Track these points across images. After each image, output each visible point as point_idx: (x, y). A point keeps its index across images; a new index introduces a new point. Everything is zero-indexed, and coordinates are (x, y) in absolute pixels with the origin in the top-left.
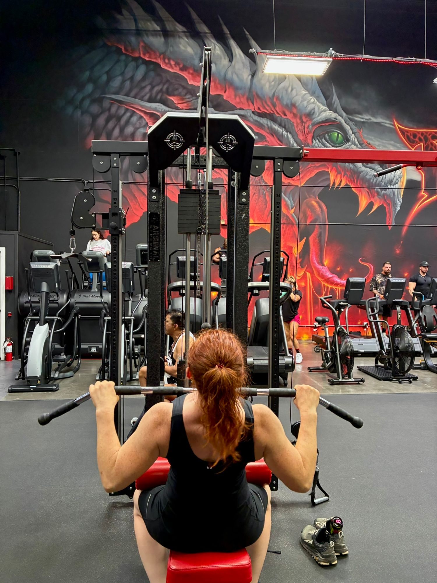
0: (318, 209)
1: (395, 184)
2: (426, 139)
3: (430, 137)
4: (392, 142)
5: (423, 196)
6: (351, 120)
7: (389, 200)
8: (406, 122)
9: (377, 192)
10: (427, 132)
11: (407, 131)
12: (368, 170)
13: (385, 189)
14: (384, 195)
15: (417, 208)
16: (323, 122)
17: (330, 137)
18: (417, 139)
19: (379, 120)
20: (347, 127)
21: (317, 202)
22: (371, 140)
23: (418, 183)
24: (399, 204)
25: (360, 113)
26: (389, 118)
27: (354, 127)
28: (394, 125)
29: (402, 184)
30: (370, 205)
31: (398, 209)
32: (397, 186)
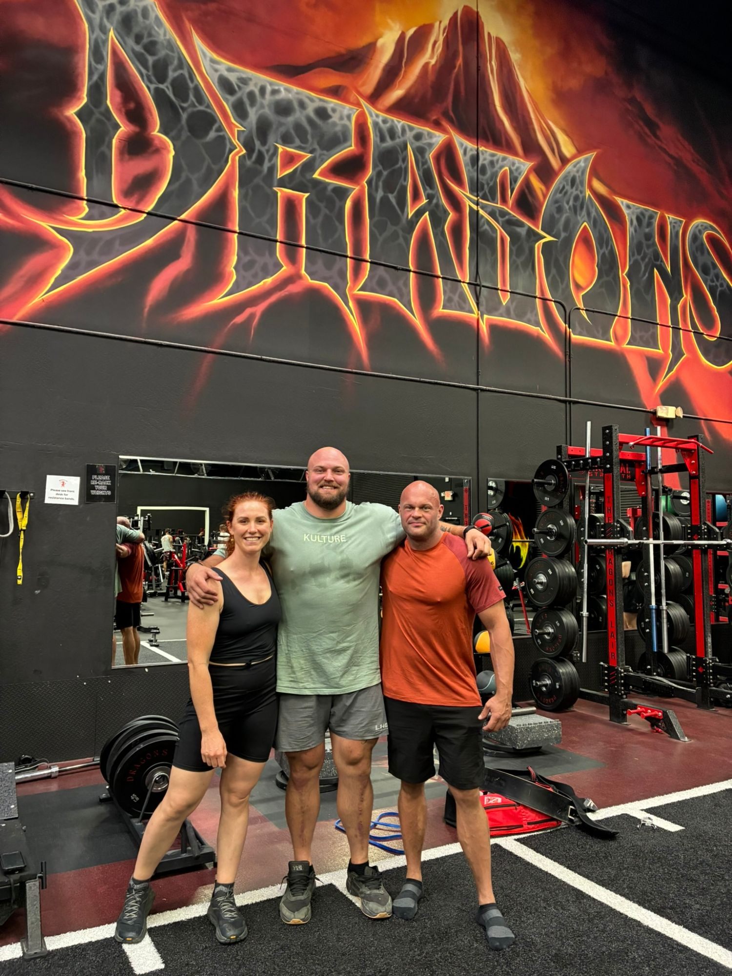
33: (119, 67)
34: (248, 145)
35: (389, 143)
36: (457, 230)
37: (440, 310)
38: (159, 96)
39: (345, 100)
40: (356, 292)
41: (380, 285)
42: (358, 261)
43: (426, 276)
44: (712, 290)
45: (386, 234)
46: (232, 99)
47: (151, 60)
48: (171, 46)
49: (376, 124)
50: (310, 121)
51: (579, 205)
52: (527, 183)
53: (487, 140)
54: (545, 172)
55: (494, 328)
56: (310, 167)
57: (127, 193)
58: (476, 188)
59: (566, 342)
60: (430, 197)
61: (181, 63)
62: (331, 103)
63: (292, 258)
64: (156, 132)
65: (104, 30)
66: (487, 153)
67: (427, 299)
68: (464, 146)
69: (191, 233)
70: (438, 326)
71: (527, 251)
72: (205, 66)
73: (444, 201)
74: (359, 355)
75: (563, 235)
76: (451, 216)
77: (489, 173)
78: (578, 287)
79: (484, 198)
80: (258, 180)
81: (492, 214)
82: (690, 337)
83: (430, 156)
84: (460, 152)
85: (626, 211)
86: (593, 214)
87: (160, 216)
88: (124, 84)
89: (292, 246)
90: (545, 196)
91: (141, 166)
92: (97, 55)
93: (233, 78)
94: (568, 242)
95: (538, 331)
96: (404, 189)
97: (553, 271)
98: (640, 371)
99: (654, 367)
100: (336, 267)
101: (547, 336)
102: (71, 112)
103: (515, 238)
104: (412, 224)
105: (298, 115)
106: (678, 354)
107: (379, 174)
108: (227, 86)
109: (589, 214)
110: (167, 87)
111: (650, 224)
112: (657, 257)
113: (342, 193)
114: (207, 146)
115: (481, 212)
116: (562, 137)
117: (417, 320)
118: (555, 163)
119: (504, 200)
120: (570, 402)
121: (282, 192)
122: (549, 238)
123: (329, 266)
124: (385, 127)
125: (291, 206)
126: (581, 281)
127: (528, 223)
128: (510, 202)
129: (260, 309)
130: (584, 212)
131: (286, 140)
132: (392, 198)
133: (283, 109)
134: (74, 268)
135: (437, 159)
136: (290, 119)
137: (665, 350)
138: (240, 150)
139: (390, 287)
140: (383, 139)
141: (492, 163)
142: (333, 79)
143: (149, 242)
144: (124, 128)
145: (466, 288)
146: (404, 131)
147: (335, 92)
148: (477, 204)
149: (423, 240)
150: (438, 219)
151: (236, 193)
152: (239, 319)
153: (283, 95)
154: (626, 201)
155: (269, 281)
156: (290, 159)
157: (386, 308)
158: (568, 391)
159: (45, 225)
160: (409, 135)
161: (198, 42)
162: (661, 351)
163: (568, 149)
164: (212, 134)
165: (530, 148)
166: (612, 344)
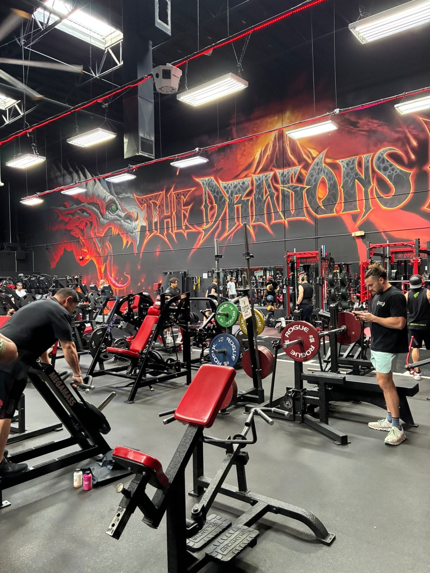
0: (109, 247)
1: (137, 229)
2: (147, 201)
3: (148, 199)
4: (134, 206)
5: (147, 234)
6: (118, 198)
7: (134, 239)
8: (139, 194)
9: (130, 235)
10: (147, 197)
11: (139, 198)
12: (126, 223)
13: (132, 233)
14: (132, 236)
15: (145, 242)
16: (109, 201)
17: (111, 208)
18: (143, 202)
19: (129, 195)
20: (117, 202)
21: (109, 244)
22: (126, 206)
23: (145, 227)
24: (138, 240)
25: (121, 194)
26: (132, 193)
27: (119, 201)
28: (134, 196)
29: (139, 229)
30: (127, 242)
31: (138, 243)
32: (137, 230)
33: (209, 194)
34: (229, 199)
35: (259, 182)
36: (278, 198)
37: (273, 221)
38: (215, 196)
39: (248, 177)
40: (252, 224)
41: (257, 220)
42: (252, 216)
43: (269, 214)
44: (390, 177)
45: (259, 206)
46: (226, 190)
47: (213, 190)
48: (216, 185)
49: (255, 179)
50: (241, 186)
51: (320, 170)
52: (300, 173)
53: (286, 166)
54: (306, 166)
55: (289, 222)
56: (241, 197)
57: (210, 219)
58: (283, 182)
59: (316, 220)
60: (270, 191)
61: (218, 187)
62: (245, 179)
63: (238, 221)
64: (214, 204)
65: (206, 188)
66: (286, 171)
67: (269, 219)
68: (279, 172)
69: (221, 221)
70: (272, 227)
71: (300, 194)
72: (221, 185)
73: (274, 191)
74: (253, 239)
75: (314, 184)
76: (276, 194)
77: (287, 176)
78: (320, 199)
79: (286, 184)
80: (231, 206)
81: (288, 188)
82: (376, 201)
83: (269, 180)
84: (278, 174)
85: (341, 164)
86: (326, 171)
87: (215, 221)
88: (210, 198)
89: (238, 218)
90: (306, 174)
91: (212, 212)
92: (205, 194)
93: (226, 185)
94: (315, 186)
95: (304, 218)
96: (263, 192)
97: (310, 197)
98: (348, 221)
99: (355, 217)
100: (248, 219)
101: (307, 218)
102: (203, 207)
103: (296, 192)
104: (265, 201)
105: (239, 186)
106: (368, 208)
107: (256, 192)
108: (225, 188)
109: (324, 172)
110: (215, 194)
111: (353, 163)
112: (357, 174)
113: (248, 200)
114: (222, 203)
115: (285, 189)
116: (312, 151)
117: (267, 226)
118: (310, 161)
119: (292, 182)
120: (318, 238)
121: (235, 206)
122: (308, 187)
123: (246, 219)
124: (257, 178)
125: (238, 208)
126: (321, 196)
127: (300, 185)
128: (294, 181)
129: (232, 235)
130: (322, 172)
131: (236, 194)
132: (260, 196)
133: (235, 187)
134: (204, 236)
135: (271, 180)
136: (237, 188)
137: (361, 209)
138: (228, 200)
139: (260, 220)
140: (257, 182)
141: (288, 173)
142: (245, 173)
143: (214, 227)
144: (210, 206)
145: (280, 213)
146: (262, 177)
147: (246, 176)
148: (284, 187)
149: (268, 204)
150: (272, 197)
151: (227, 210)
152: (229, 238)
153: (235, 183)
154: (341, 160)
155: (234, 228)
156: (237, 197)
157: (259, 225)
158: (316, 234)
159: (200, 229)
160: (264, 177)
161: (220, 181)
162: (359, 210)
163: (314, 153)
164: (223, 200)
165: (301, 160)
166: (335, 214)
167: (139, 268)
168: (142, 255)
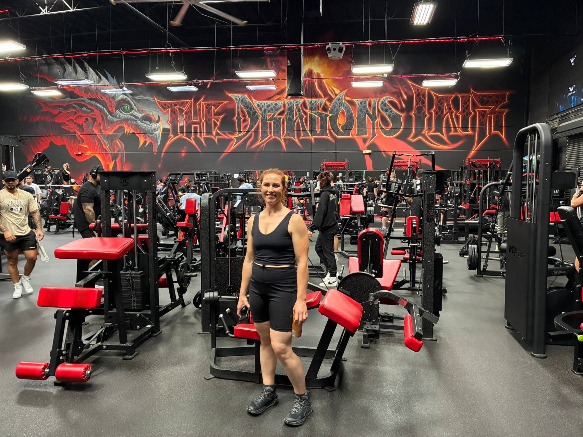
0: (120, 145)
1: (157, 131)
2: (171, 106)
3: (173, 105)
4: (154, 109)
5: (171, 137)
6: (133, 99)
7: (154, 139)
8: (161, 98)
9: (148, 135)
10: (171, 103)
11: (162, 103)
12: (143, 124)
13: (152, 134)
14: (151, 137)
15: (168, 143)
16: (120, 101)
17: (124, 108)
18: (167, 107)
19: (147, 98)
20: (132, 103)
21: (119, 142)
22: (144, 108)
23: (169, 130)
24: (159, 141)
25: (138, 95)
26: (152, 96)
27: (135, 102)
28: (155, 100)
29: (160, 131)
30: (145, 142)
31: (159, 144)
32: (158, 132)
33: (242, 109)
34: (262, 115)
35: (290, 105)
36: (306, 120)
37: (302, 137)
38: (248, 111)
39: (281, 100)
40: (283, 137)
41: (288, 135)
42: (284, 131)
43: (298, 131)
44: (389, 116)
45: (290, 124)
46: (259, 107)
47: (246, 105)
48: (249, 102)
49: (287, 103)
50: (274, 107)
51: (341, 104)
52: (325, 104)
53: (314, 97)
54: (330, 100)
55: (315, 139)
56: (274, 115)
57: (243, 129)
58: (311, 109)
59: (336, 139)
60: (299, 114)
61: (251, 104)
62: (278, 101)
63: (271, 133)
64: (247, 118)
65: (239, 103)
66: (314, 100)
67: (299, 135)
68: (308, 100)
69: (253, 133)
70: (301, 141)
71: (325, 119)
72: (254, 103)
73: (303, 114)
74: (284, 149)
75: (335, 113)
76: (305, 117)
77: (314, 104)
78: (340, 125)
79: (313, 110)
80: (264, 121)
81: (315, 114)
82: (379, 131)
83: (299, 105)
84: (307, 102)
85: (356, 102)
86: (345, 105)
87: (248, 132)
88: (242, 111)
89: (270, 132)
90: (330, 105)
91: (245, 124)
92: (238, 108)
93: (259, 104)
94: (337, 115)
95: (327, 137)
96: (293, 114)
97: (332, 122)
98: (360, 142)
99: (365, 140)
100: (279, 133)
101: (330, 138)
102: (235, 118)
103: (321, 117)
104: (295, 121)
105: (271, 106)
106: (374, 135)
107: (288, 113)
108: (258, 105)
109: (344, 106)
110: (249, 109)
111: (365, 103)
112: (367, 111)
113: (280, 119)
114: (255, 117)
115: (312, 114)
116: (335, 89)
117: (296, 140)
118: (333, 96)
119: (318, 109)
120: (337, 152)
121: (268, 122)
122: (331, 115)
123: (277, 133)
124: (289, 103)
125: (270, 124)
126: (340, 123)
127: (325, 113)
128: (320, 109)
129: (265, 144)
130: (342, 106)
131: (269, 112)
132: (291, 117)
133: (268, 106)
134: (236, 143)
135: (301, 106)
136: (270, 107)
137: (369, 135)
138: (261, 116)
139: (290, 135)
140: (289, 105)
141: (315, 102)
142: (278, 97)
143: (247, 136)
144: (242, 118)
145: (308, 131)
146: (293, 102)
147: (278, 99)
148: (311, 112)
149: (298, 124)
150: (301, 119)
151: (260, 124)
152: (261, 146)
153: (268, 103)
154: (356, 100)
155: (266, 139)
156: (270, 115)
157: (290, 139)
158: (336, 150)
159: (232, 137)
160: (295, 102)
161: (253, 100)
162: (368, 136)
163: (337, 91)
164: (256, 115)
165: (326, 94)
166: (351, 136)
167: (160, 166)
168: (164, 155)
